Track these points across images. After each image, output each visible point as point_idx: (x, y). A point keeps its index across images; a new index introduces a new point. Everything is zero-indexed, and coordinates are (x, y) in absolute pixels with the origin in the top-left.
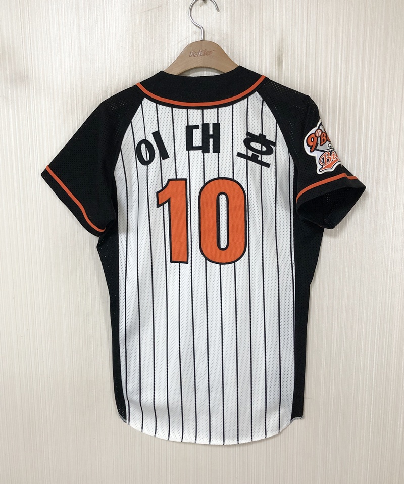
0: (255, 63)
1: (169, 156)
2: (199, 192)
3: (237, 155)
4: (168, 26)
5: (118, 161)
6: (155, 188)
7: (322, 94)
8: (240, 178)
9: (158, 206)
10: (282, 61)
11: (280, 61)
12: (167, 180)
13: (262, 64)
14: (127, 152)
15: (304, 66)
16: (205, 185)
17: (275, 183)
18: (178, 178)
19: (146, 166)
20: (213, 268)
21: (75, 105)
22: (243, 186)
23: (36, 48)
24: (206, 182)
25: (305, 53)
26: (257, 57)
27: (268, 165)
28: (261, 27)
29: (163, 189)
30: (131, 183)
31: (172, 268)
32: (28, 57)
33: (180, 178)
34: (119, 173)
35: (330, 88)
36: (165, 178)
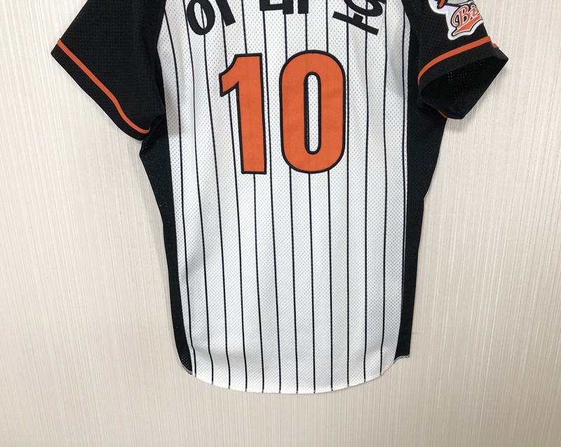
1: (236, 19)
2: (279, 72)
3: (334, 17)
5: (162, 29)
6: (217, 67)
8: (338, 51)
9: (222, 94)
12: (233, 57)
14: (174, 15)
16: (288, 61)
17: (384, 58)
18: (248, 52)
19: (202, 36)
20: (300, 178)
22: (341, 61)
24: (289, 57)
27: (375, 31)
29: (228, 69)
30: (182, 62)
31: (244, 181)
33: (252, 52)
34: (164, 47)
36: (231, 54)
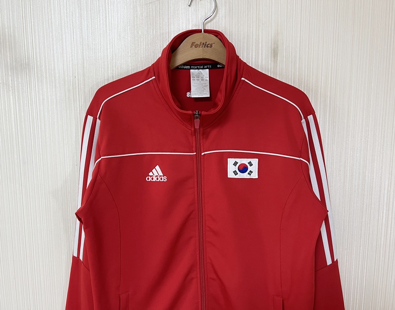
0: (252, 55)
4: (168, 19)
7: (314, 85)
10: (278, 54)
11: (275, 53)
13: (258, 56)
15: (298, 59)
21: (77, 93)
23: (37, 37)
25: (298, 46)
26: (254, 50)
28: (258, 22)
32: (30, 45)
35: (321, 79)
